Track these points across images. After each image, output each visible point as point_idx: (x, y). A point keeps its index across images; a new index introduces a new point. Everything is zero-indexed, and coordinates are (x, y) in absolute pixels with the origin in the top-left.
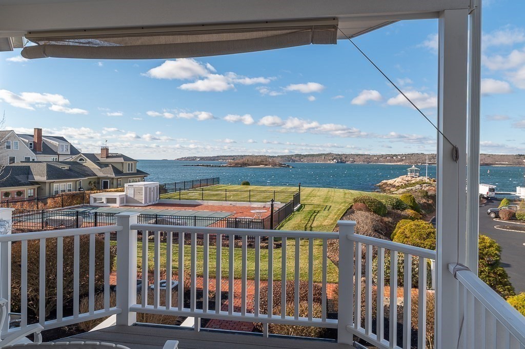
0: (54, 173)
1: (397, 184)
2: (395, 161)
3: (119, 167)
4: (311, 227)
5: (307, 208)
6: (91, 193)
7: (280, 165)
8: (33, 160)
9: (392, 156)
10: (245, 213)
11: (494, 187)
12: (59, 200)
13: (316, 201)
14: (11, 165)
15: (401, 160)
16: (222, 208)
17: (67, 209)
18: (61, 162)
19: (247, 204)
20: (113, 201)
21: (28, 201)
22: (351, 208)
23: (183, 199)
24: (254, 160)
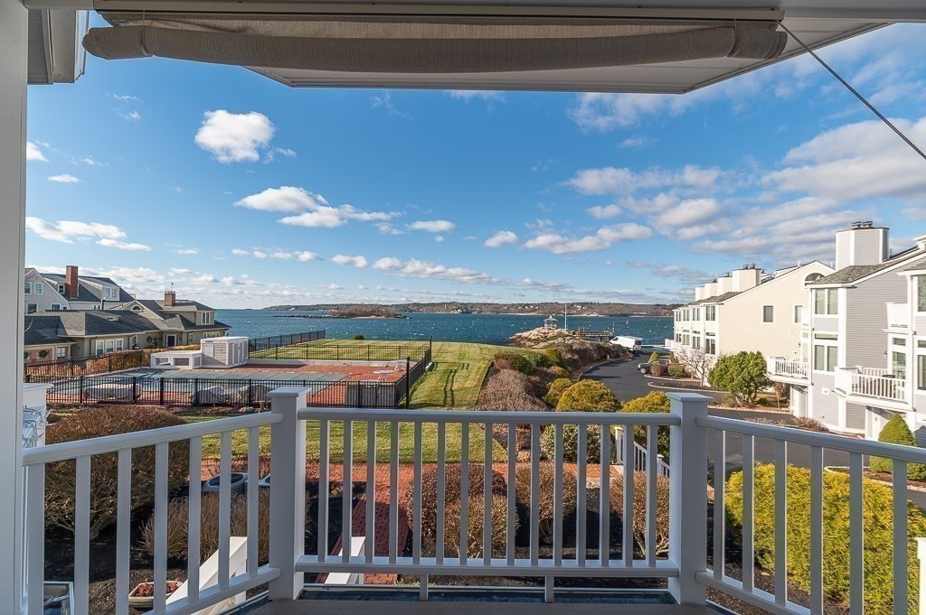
0: (97, 325)
1: (533, 338)
2: (527, 312)
3: (190, 318)
4: (451, 389)
5: (441, 367)
6: (152, 352)
7: (395, 316)
8: (65, 308)
9: (524, 306)
10: (364, 374)
11: (641, 339)
12: (105, 362)
13: (449, 358)
14: (31, 315)
15: (534, 310)
16: (333, 369)
17: (117, 374)
18: (107, 311)
19: (365, 363)
20: (185, 362)
21: (57, 363)
22: (492, 365)
23: (283, 358)
24: (364, 309)
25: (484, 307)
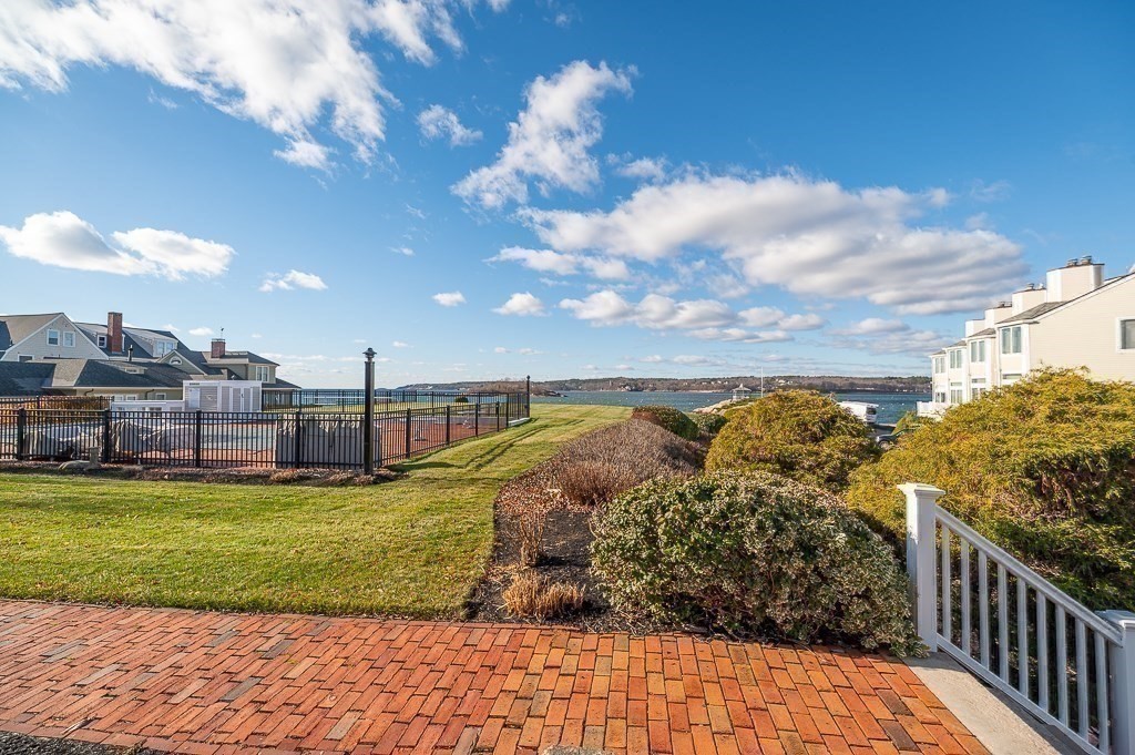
0: (99, 375)
3: (241, 373)
7: (547, 394)
11: (875, 406)
15: (723, 387)
25: (657, 382)
